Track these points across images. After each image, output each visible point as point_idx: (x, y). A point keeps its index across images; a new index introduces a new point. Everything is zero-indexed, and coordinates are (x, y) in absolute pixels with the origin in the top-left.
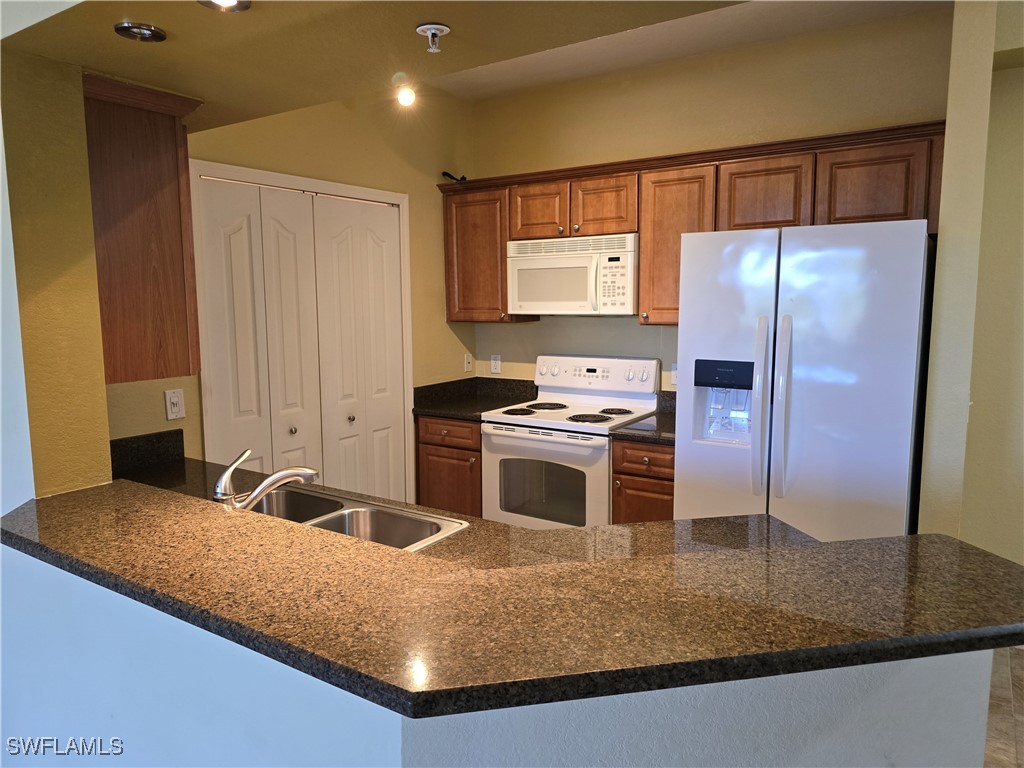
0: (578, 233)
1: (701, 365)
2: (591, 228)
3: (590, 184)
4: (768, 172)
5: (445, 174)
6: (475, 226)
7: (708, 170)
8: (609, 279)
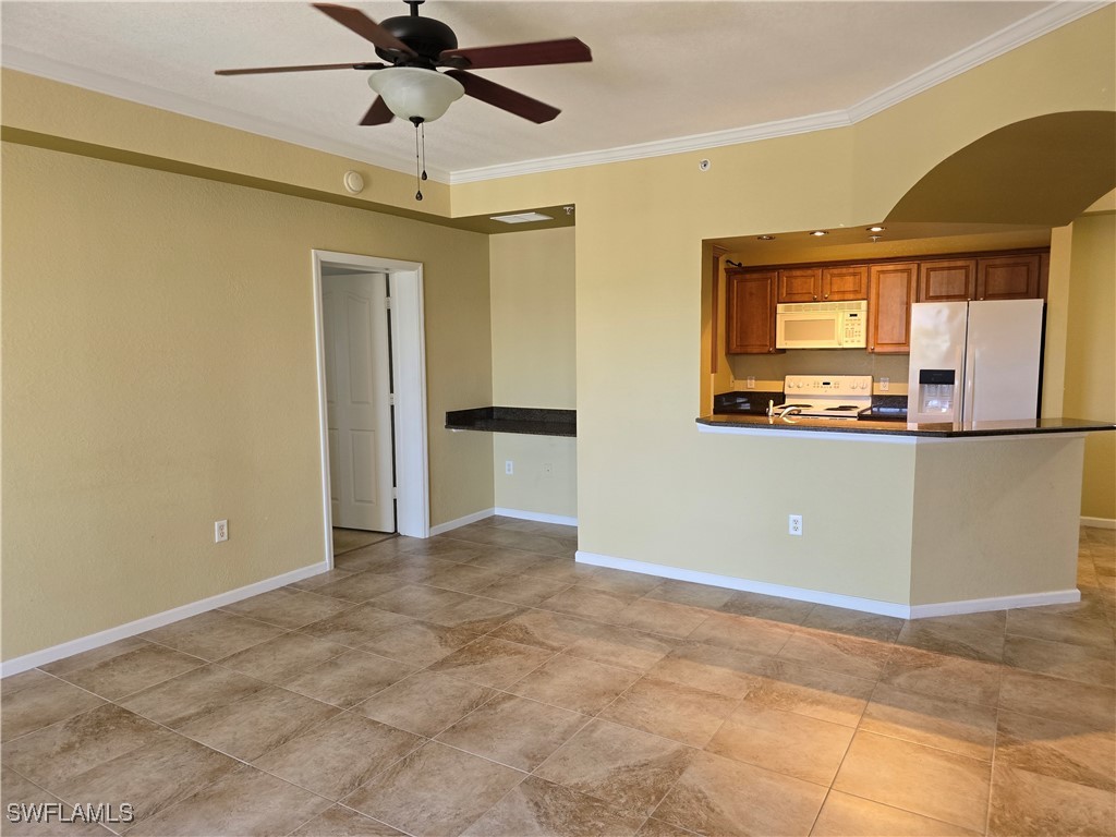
0: (826, 300)
1: (923, 373)
2: (836, 297)
3: (835, 271)
4: (949, 268)
5: (728, 261)
6: (751, 294)
7: (914, 267)
8: (850, 327)
